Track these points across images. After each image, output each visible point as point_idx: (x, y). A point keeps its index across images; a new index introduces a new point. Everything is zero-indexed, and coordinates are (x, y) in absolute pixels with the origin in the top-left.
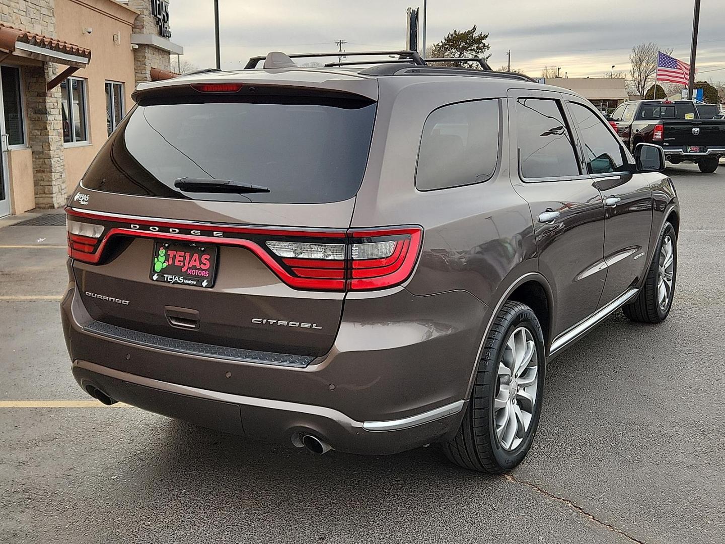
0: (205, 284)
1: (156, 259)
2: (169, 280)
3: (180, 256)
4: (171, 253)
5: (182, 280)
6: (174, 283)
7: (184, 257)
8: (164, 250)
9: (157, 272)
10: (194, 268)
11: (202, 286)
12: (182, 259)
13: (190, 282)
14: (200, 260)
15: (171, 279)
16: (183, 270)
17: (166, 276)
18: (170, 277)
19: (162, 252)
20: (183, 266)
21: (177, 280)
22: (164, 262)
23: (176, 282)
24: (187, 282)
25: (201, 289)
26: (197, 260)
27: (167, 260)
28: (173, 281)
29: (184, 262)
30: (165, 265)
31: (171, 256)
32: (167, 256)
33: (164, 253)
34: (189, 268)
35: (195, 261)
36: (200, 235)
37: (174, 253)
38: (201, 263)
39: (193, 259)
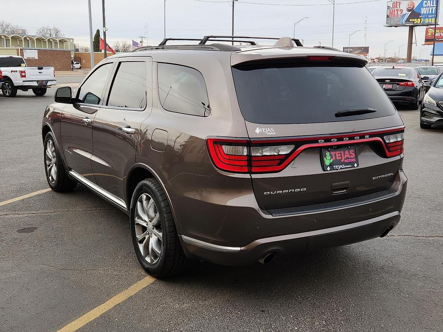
0: (356, 165)
1: (325, 158)
2: (337, 168)
3: (338, 154)
4: (333, 153)
5: (344, 166)
6: (340, 169)
7: (341, 154)
8: (328, 152)
9: (328, 166)
10: (348, 158)
11: (355, 167)
12: (340, 155)
13: (348, 166)
14: (349, 153)
15: (338, 167)
16: (342, 161)
17: (335, 166)
18: (337, 166)
19: (328, 154)
20: (342, 159)
21: (342, 167)
22: (331, 159)
23: (341, 168)
24: (346, 166)
25: (355, 168)
26: (348, 154)
27: (332, 157)
28: (340, 168)
29: (341, 156)
30: (331, 161)
31: (333, 155)
32: (331, 155)
33: (329, 154)
34: (345, 159)
35: (347, 154)
36: (360, 139)
37: (335, 153)
38: (350, 155)
39: (346, 154)
